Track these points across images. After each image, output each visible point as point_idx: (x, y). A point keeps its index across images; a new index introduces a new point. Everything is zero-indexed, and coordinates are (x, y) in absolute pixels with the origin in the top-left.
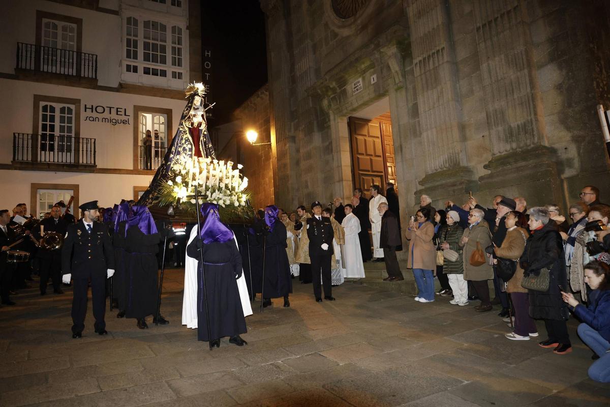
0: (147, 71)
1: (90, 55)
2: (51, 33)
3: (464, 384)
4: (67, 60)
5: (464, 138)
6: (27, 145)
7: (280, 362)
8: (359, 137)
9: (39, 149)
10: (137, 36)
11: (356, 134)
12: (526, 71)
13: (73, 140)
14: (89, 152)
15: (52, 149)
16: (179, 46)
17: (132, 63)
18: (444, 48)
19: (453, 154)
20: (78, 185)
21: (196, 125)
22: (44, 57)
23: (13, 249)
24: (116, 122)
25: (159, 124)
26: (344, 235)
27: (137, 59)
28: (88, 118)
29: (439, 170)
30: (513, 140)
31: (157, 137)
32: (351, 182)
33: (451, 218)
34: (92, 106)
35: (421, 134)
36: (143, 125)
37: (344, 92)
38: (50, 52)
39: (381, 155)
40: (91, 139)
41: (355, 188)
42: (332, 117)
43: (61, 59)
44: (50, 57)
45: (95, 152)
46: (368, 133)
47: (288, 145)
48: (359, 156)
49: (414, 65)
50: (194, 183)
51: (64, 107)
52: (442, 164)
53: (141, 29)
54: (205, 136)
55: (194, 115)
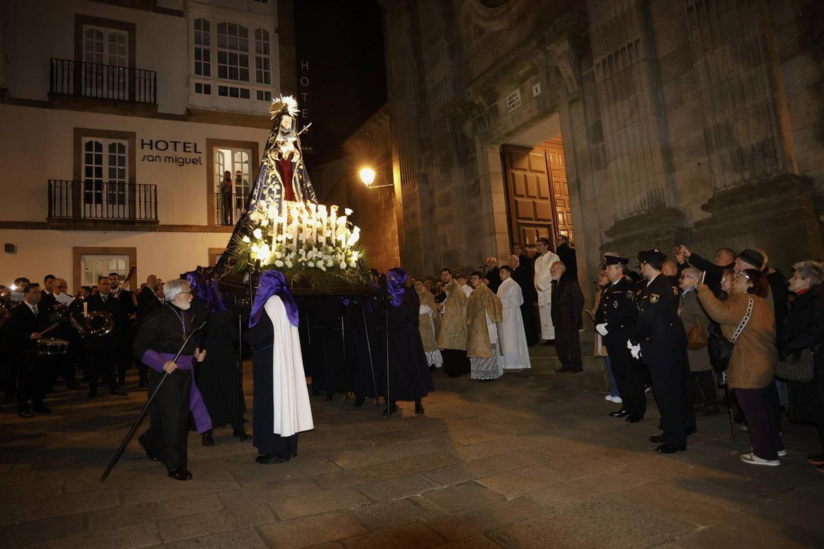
0: (223, 92)
1: (147, 72)
2: (95, 45)
3: (699, 529)
4: (116, 80)
5: (670, 168)
6: (67, 195)
7: (419, 495)
8: (517, 173)
9: (82, 201)
10: (209, 44)
11: (512, 167)
12: (763, 67)
13: (127, 187)
14: (148, 204)
15: (99, 200)
16: (266, 56)
17: (203, 81)
18: (639, 40)
19: (655, 191)
20: (135, 248)
21: (285, 156)
22: (86, 77)
23: (45, 336)
24: (184, 162)
25: (242, 163)
26: (501, 308)
27: (209, 75)
28: (146, 157)
29: (635, 214)
30: (746, 167)
31: (239, 180)
32: (507, 235)
34: (151, 141)
35: (606, 164)
36: (220, 164)
37: (495, 110)
38: (94, 70)
39: (548, 196)
40: (150, 186)
41: (512, 244)
42: (478, 146)
43: (108, 79)
44: (94, 77)
45: (156, 203)
46: (530, 166)
47: (417, 187)
48: (517, 199)
49: (595, 67)
50: (280, 238)
51: (114, 145)
52: (639, 206)
53: (214, 34)
54: (300, 171)
55: (283, 143)
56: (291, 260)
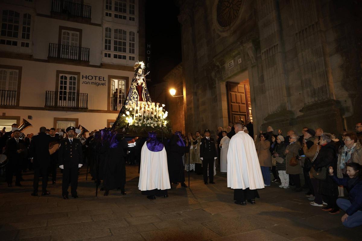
0: (115, 56)
1: (86, 49)
2: (66, 38)
4: (74, 52)
5: (289, 95)
6: (53, 97)
7: (181, 212)
8: (232, 93)
9: (58, 99)
10: (111, 38)
11: (230, 91)
12: (323, 58)
13: (76, 94)
14: (84, 101)
15: (65, 99)
16: (133, 42)
17: (108, 52)
18: (278, 44)
19: (283, 104)
20: (78, 119)
21: (140, 84)
22: (62, 50)
24: (99, 84)
25: (122, 85)
27: (110, 50)
28: (84, 82)
29: (276, 112)
30: (316, 96)
31: (120, 92)
32: (228, 118)
33: (279, 139)
34: (86, 76)
35: (265, 92)
36: (113, 85)
37: (224, 68)
38: (65, 48)
39: (245, 103)
40: (85, 94)
41: (229, 122)
42: (217, 82)
43: (71, 51)
44: (65, 50)
45: (87, 101)
46: (238, 90)
47: (192, 97)
48: (232, 104)
49: (262, 54)
50: (137, 115)
51: (72, 77)
52: (277, 109)
53: (113, 34)
54: (145, 90)
55: (139, 79)
56: (141, 123)
